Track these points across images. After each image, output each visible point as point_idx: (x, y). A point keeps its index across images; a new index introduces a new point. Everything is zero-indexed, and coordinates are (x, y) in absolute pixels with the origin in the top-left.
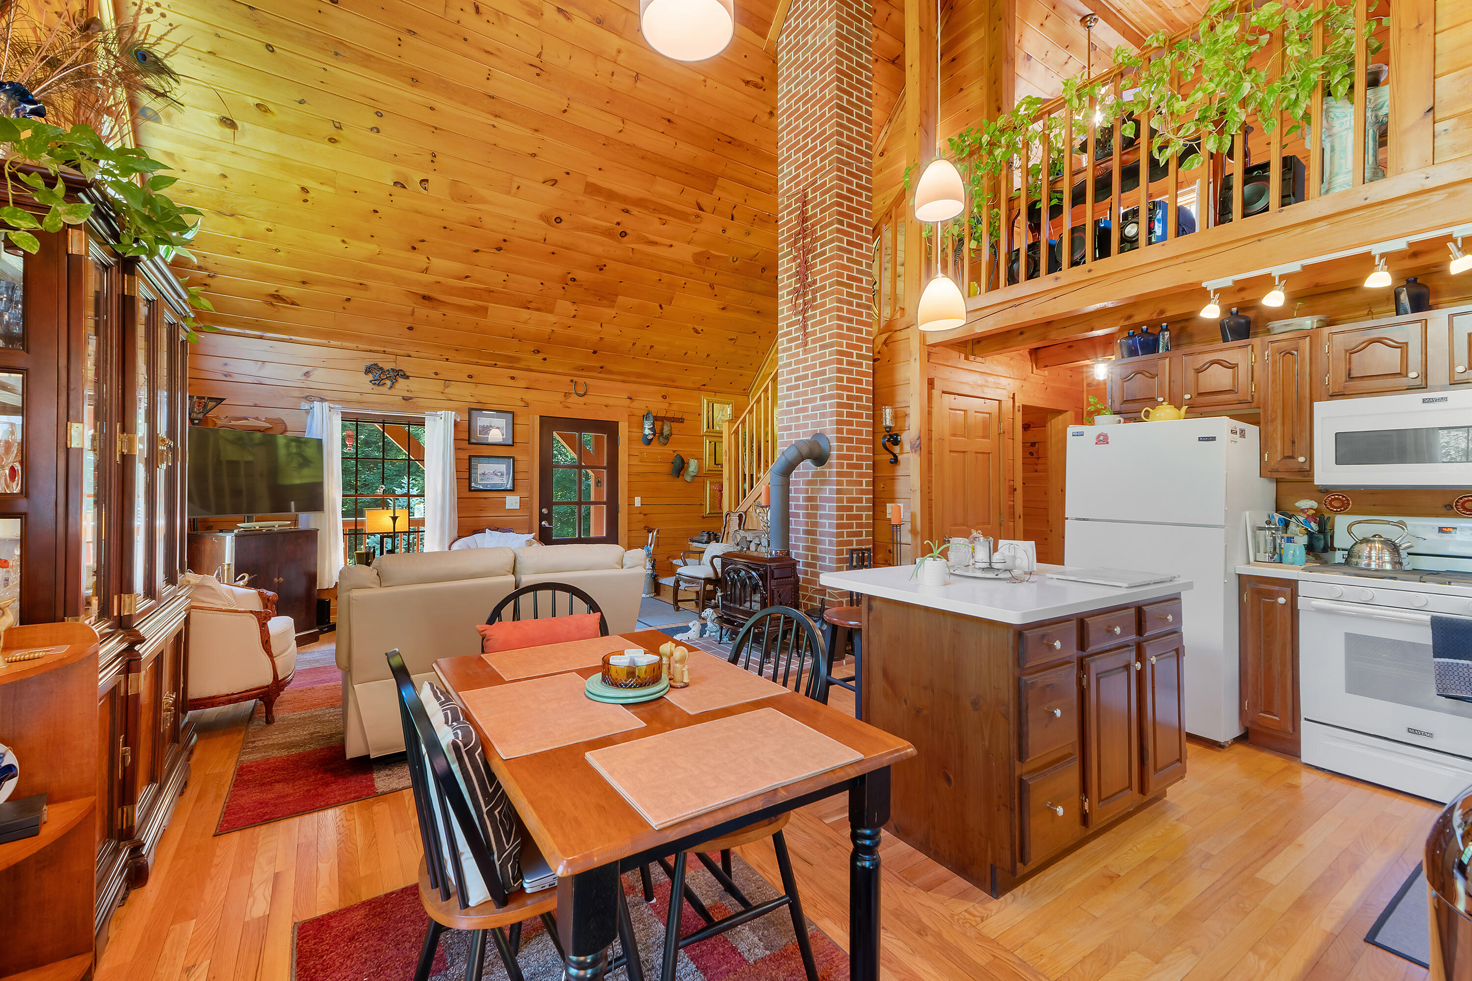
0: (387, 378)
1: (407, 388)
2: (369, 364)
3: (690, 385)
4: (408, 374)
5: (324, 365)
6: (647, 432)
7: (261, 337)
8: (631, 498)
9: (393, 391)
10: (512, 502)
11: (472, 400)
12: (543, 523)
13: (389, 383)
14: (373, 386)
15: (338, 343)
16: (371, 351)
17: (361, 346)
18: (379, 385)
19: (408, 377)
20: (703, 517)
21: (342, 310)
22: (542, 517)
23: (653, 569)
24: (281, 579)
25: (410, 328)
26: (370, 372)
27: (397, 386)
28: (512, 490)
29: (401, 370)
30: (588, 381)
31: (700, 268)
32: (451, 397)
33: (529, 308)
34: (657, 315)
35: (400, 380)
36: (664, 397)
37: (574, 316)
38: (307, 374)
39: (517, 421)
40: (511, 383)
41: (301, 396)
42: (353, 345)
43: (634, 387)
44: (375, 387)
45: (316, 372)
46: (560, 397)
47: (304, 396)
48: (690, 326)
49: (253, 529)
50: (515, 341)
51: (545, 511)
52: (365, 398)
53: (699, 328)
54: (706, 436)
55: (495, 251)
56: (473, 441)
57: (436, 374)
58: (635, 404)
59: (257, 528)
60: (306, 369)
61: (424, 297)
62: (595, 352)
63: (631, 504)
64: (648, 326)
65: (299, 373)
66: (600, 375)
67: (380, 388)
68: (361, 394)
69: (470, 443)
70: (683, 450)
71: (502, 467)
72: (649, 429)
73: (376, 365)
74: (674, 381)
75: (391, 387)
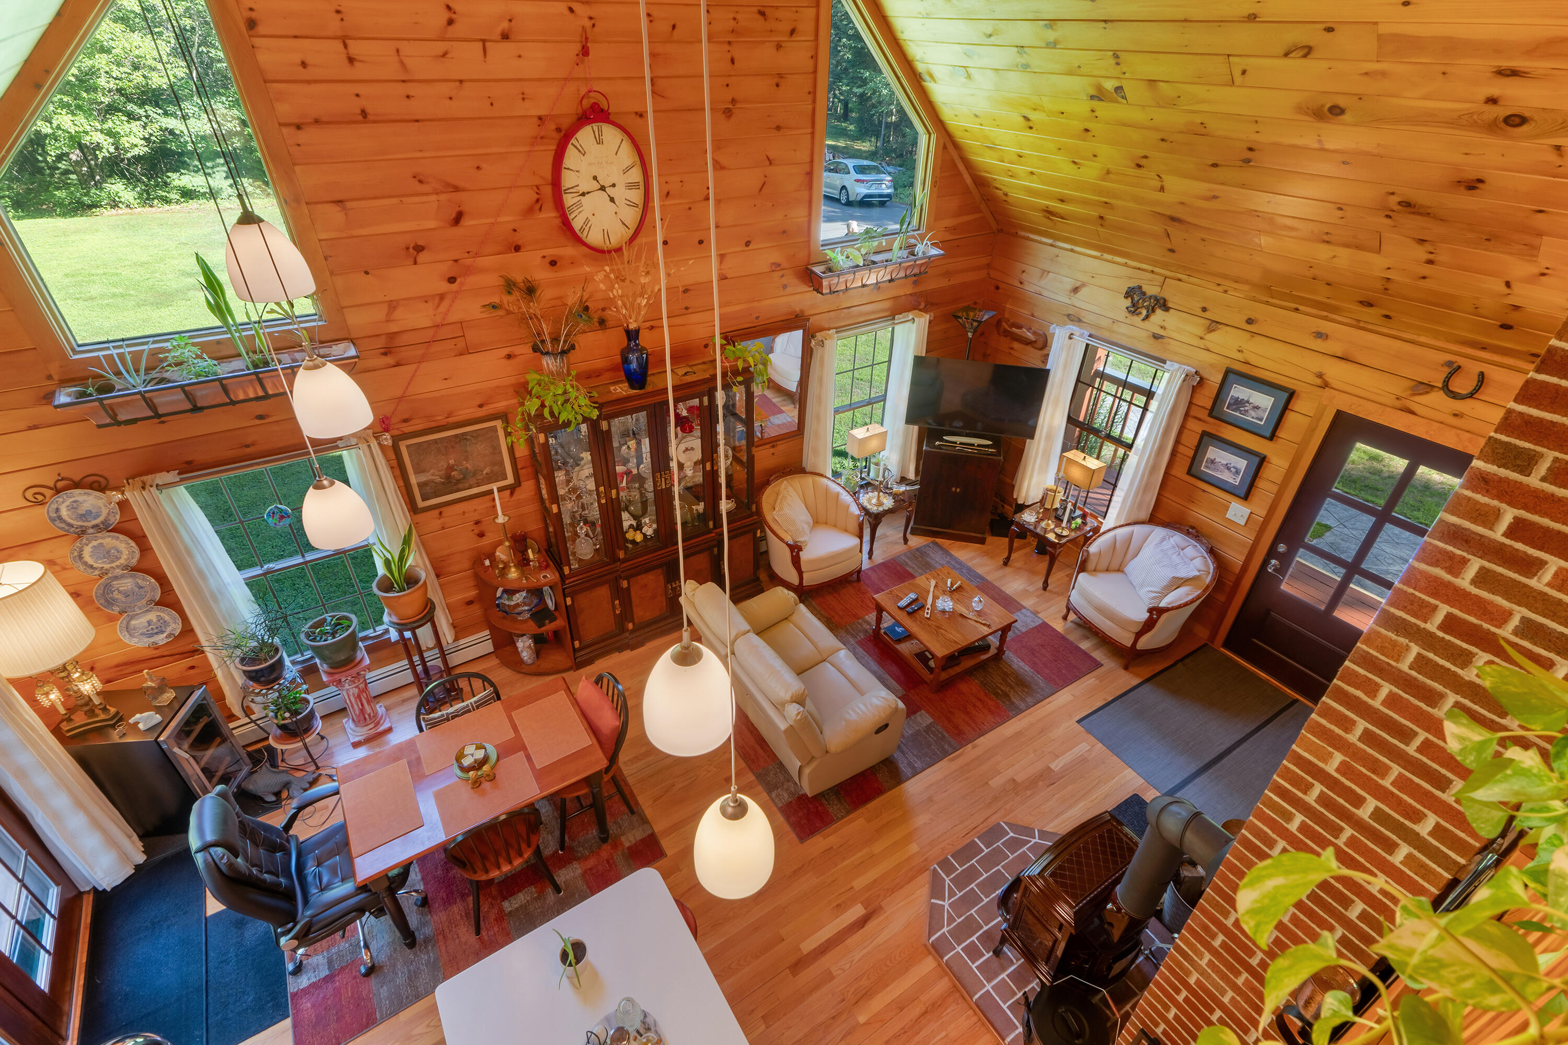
0: (1145, 306)
1: (1162, 324)
2: (1132, 285)
4: (1170, 305)
9: (1146, 324)
10: (1238, 512)
11: (1238, 357)
13: (1145, 312)
14: (1127, 315)
16: (1140, 269)
18: (1133, 313)
19: (1168, 309)
22: (1272, 553)
26: (1130, 295)
27: (1153, 318)
28: (1242, 498)
29: (1164, 299)
30: (1486, 368)
32: (1211, 346)
35: (1159, 312)
39: (1296, 406)
40: (1313, 342)
42: (1124, 261)
44: (1130, 315)
51: (1280, 546)
55: (1241, 163)
56: (1217, 413)
57: (1204, 310)
67: (1133, 317)
68: (1114, 320)
69: (1210, 415)
71: (1241, 463)
73: (1140, 287)
75: (1147, 317)
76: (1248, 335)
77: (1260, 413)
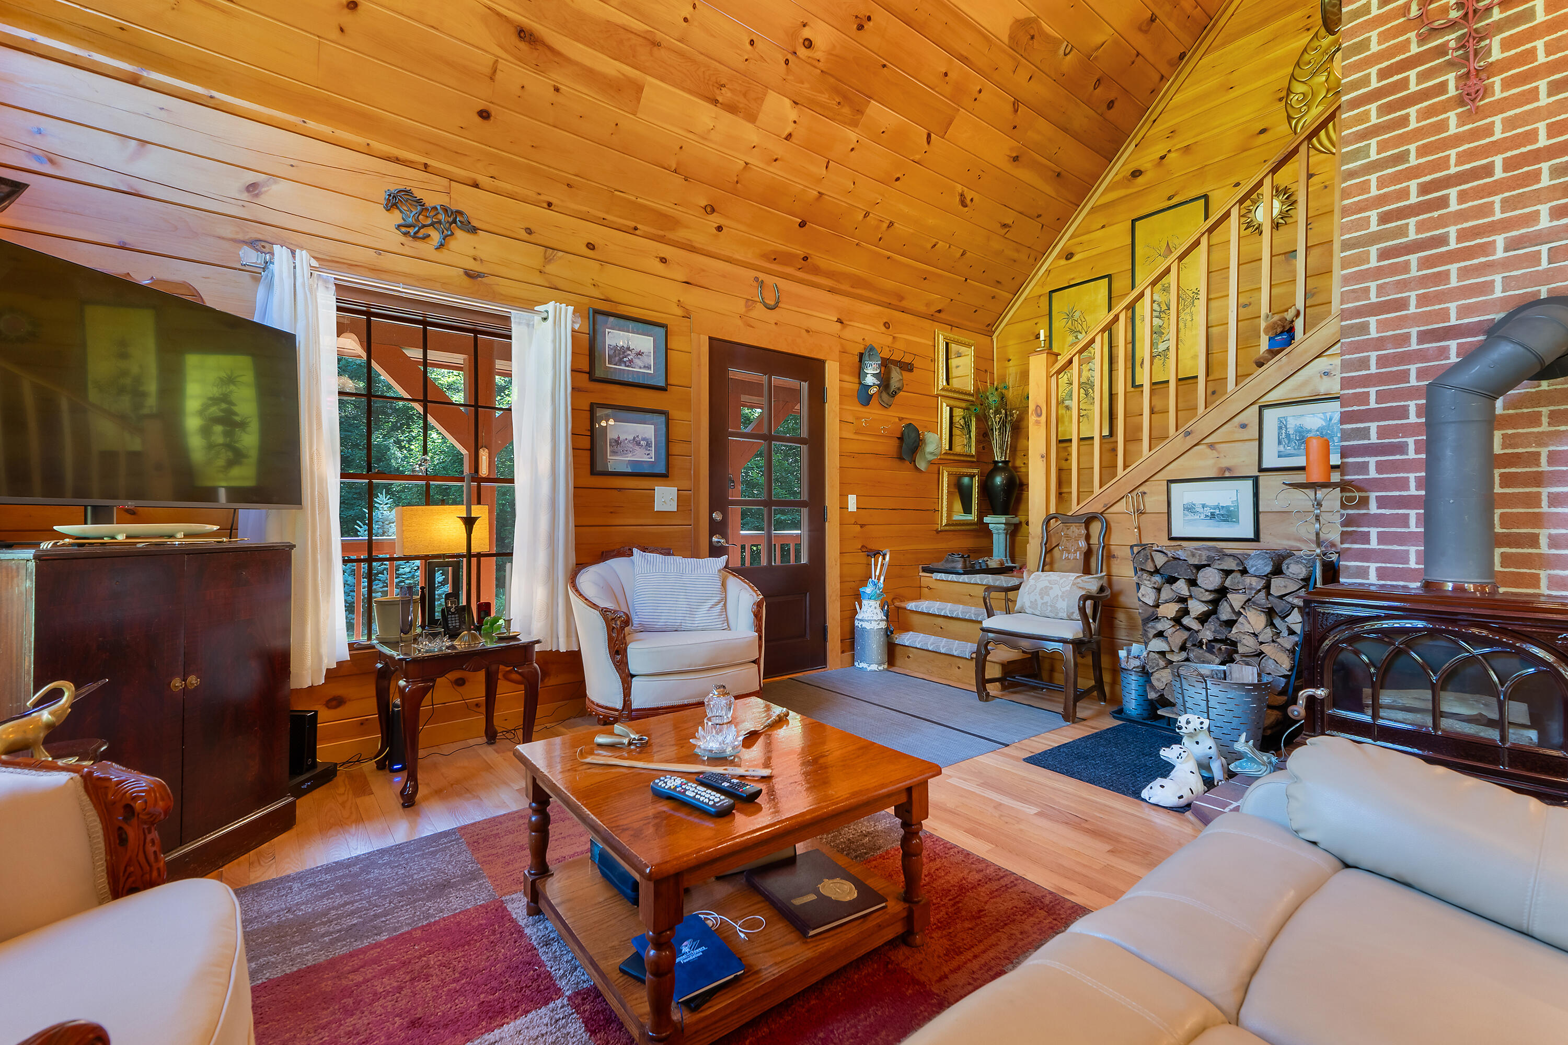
0: (432, 224)
1: (472, 252)
2: (393, 188)
3: (922, 308)
4: (475, 223)
5: (292, 173)
6: (870, 380)
7: (134, 80)
8: (843, 497)
9: (443, 256)
10: (666, 497)
11: (596, 293)
12: (715, 539)
13: (436, 236)
14: (403, 239)
15: (324, 129)
16: (397, 160)
17: (379, 146)
18: (415, 237)
19: (474, 230)
20: (938, 532)
21: (335, 34)
22: (713, 526)
23: (887, 621)
24: (193, 680)
25: (484, 115)
26: (395, 205)
27: (453, 244)
28: (664, 476)
29: (459, 213)
30: (782, 283)
31: (1014, 59)
32: (557, 282)
33: (715, 102)
34: (917, 157)
35: (459, 234)
36: (887, 325)
37: (789, 137)
38: (252, 188)
39: (674, 343)
40: (659, 267)
41: (240, 237)
42: (359, 140)
43: (845, 302)
44: (408, 241)
45: (275, 188)
46: (740, 307)
47: (247, 237)
48: (959, 188)
49: (106, 540)
50: (678, 180)
51: (717, 516)
52: (388, 262)
53: (969, 195)
54: (943, 396)
56: (599, 373)
57: (529, 231)
58: (848, 334)
59: (121, 538)
60: (251, 177)
61: (523, 34)
62: (802, 225)
63: (844, 507)
64: (898, 179)
65: (238, 181)
66: (800, 274)
67: (420, 245)
68: (379, 251)
70: (915, 418)
71: (647, 430)
72: (874, 375)
73: (408, 192)
74: (901, 298)
75: (441, 246)
76: (596, 265)
77: (644, 358)
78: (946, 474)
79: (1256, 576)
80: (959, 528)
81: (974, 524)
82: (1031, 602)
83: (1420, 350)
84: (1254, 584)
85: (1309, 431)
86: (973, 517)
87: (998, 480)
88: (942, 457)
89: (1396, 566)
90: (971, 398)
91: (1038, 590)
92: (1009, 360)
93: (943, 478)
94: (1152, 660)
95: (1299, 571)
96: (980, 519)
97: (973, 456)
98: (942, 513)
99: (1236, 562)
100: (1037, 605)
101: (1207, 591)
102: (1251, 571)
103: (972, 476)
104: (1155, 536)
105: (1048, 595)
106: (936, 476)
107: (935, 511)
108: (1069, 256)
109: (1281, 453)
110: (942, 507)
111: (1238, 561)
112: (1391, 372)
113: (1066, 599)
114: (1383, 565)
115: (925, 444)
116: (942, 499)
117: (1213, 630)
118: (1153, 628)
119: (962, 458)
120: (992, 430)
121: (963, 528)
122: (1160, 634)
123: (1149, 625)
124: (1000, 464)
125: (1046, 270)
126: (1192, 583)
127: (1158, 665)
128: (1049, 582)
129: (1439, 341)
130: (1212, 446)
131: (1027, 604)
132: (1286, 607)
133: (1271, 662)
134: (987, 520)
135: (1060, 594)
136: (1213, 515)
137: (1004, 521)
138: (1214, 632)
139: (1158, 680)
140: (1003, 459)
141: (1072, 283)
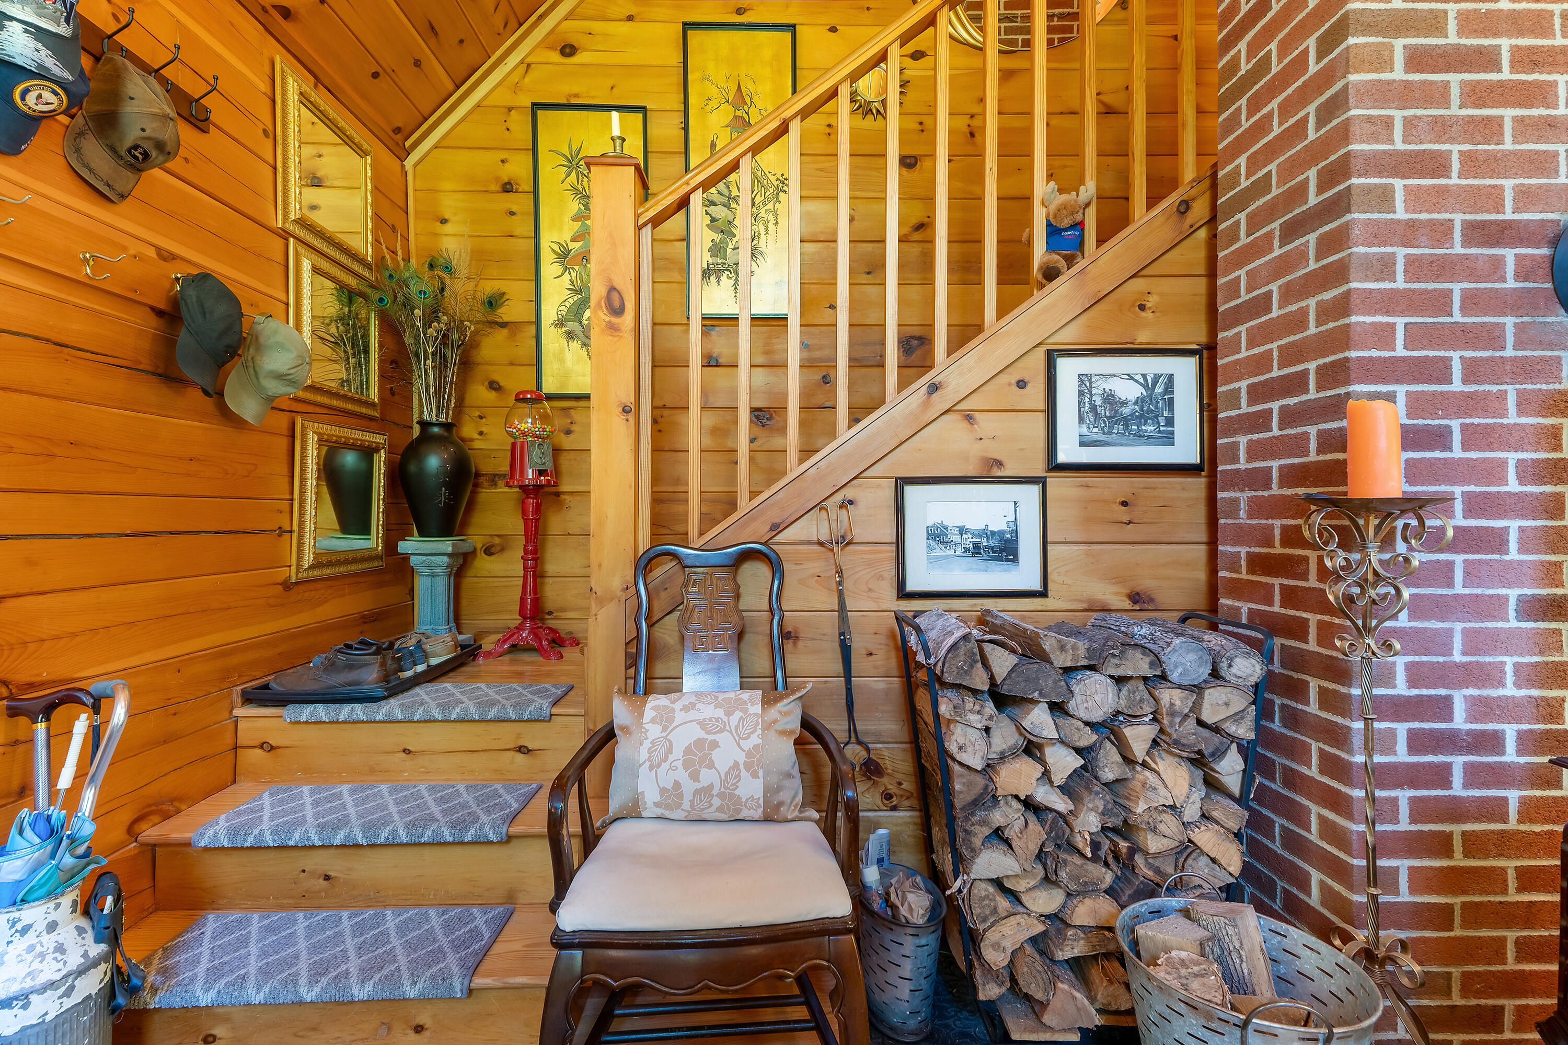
78: (312, 439)
79: (1180, 687)
80: (342, 569)
81: (377, 557)
82: (663, 791)
83: (1466, 257)
84: (1178, 703)
85: (1124, 403)
86: (373, 541)
87: (434, 462)
88: (302, 394)
89: (1435, 659)
90: (366, 273)
91: (678, 753)
92: (444, 221)
93: (304, 449)
94: (982, 899)
95: (1249, 671)
96: (390, 546)
97: (373, 405)
98: (301, 537)
99: (1147, 660)
100: (680, 796)
101: (1087, 724)
102: (1174, 676)
103: (368, 452)
104: (870, 590)
105: (711, 765)
106: (284, 442)
107: (281, 531)
108: (568, 50)
109: (1084, 439)
110: (301, 523)
111: (1152, 657)
112: (1426, 291)
113: (761, 774)
114: (1417, 659)
115: (259, 348)
116: (302, 501)
117: (1101, 808)
118: (984, 822)
119: (350, 407)
120: (417, 355)
121: (353, 568)
122: (999, 835)
123: (975, 819)
124: (436, 429)
125: (522, 62)
126: (1058, 708)
127: (995, 911)
128: (702, 724)
129: (1492, 246)
130: (969, 417)
131: (650, 795)
132: (1221, 743)
133: (1204, 860)
134: (404, 546)
135: (741, 758)
136: (977, 546)
137: (450, 550)
138: (1103, 814)
139: (996, 946)
140: (443, 419)
141: (574, 101)
